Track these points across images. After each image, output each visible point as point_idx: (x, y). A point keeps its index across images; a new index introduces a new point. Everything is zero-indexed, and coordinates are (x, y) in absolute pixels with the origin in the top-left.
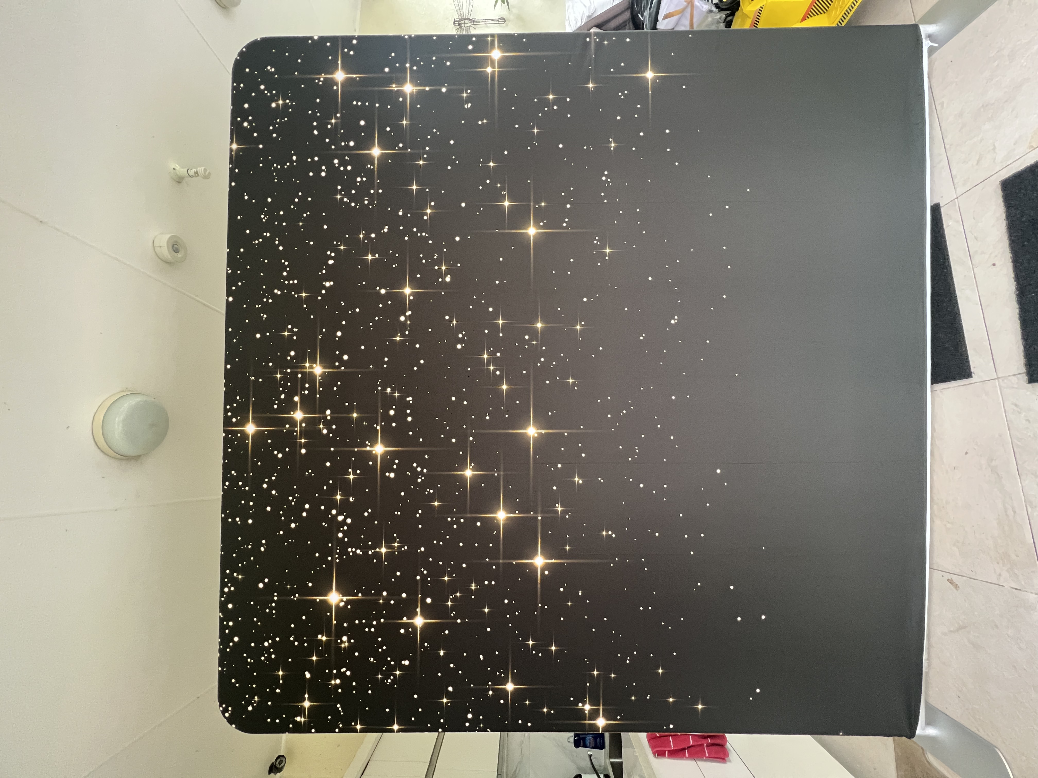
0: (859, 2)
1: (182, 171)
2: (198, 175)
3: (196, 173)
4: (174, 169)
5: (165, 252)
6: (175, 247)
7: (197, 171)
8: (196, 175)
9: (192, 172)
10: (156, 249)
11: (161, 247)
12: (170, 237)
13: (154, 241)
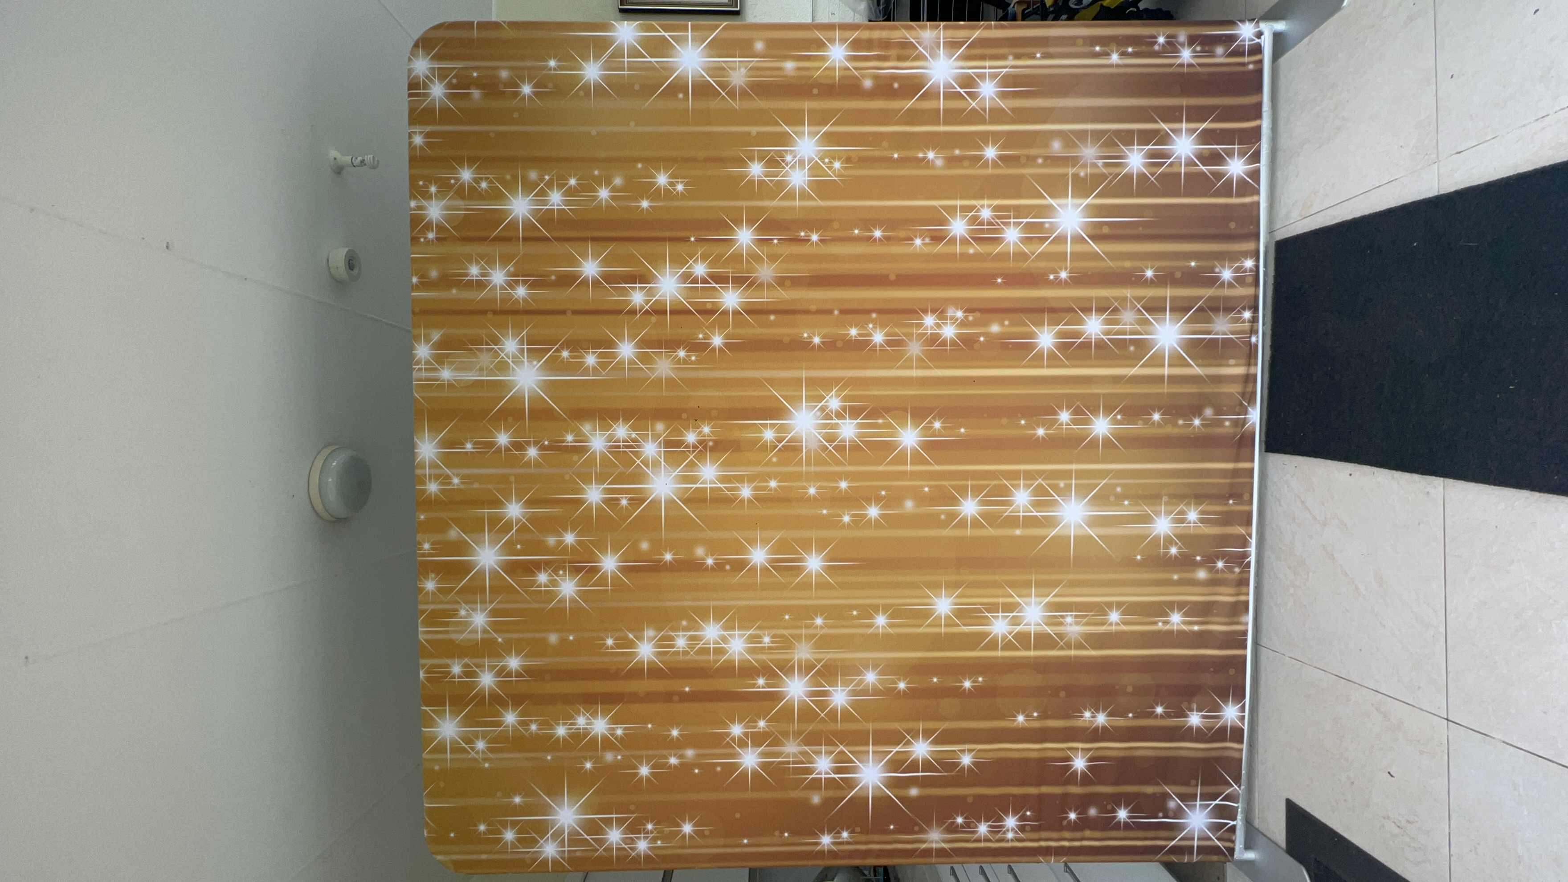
1: (345, 160)
2: (366, 165)
3: (363, 161)
4: (334, 159)
5: (341, 271)
6: (351, 263)
8: (363, 164)
9: (357, 162)
10: (332, 270)
11: (337, 268)
12: (347, 252)
13: (328, 260)
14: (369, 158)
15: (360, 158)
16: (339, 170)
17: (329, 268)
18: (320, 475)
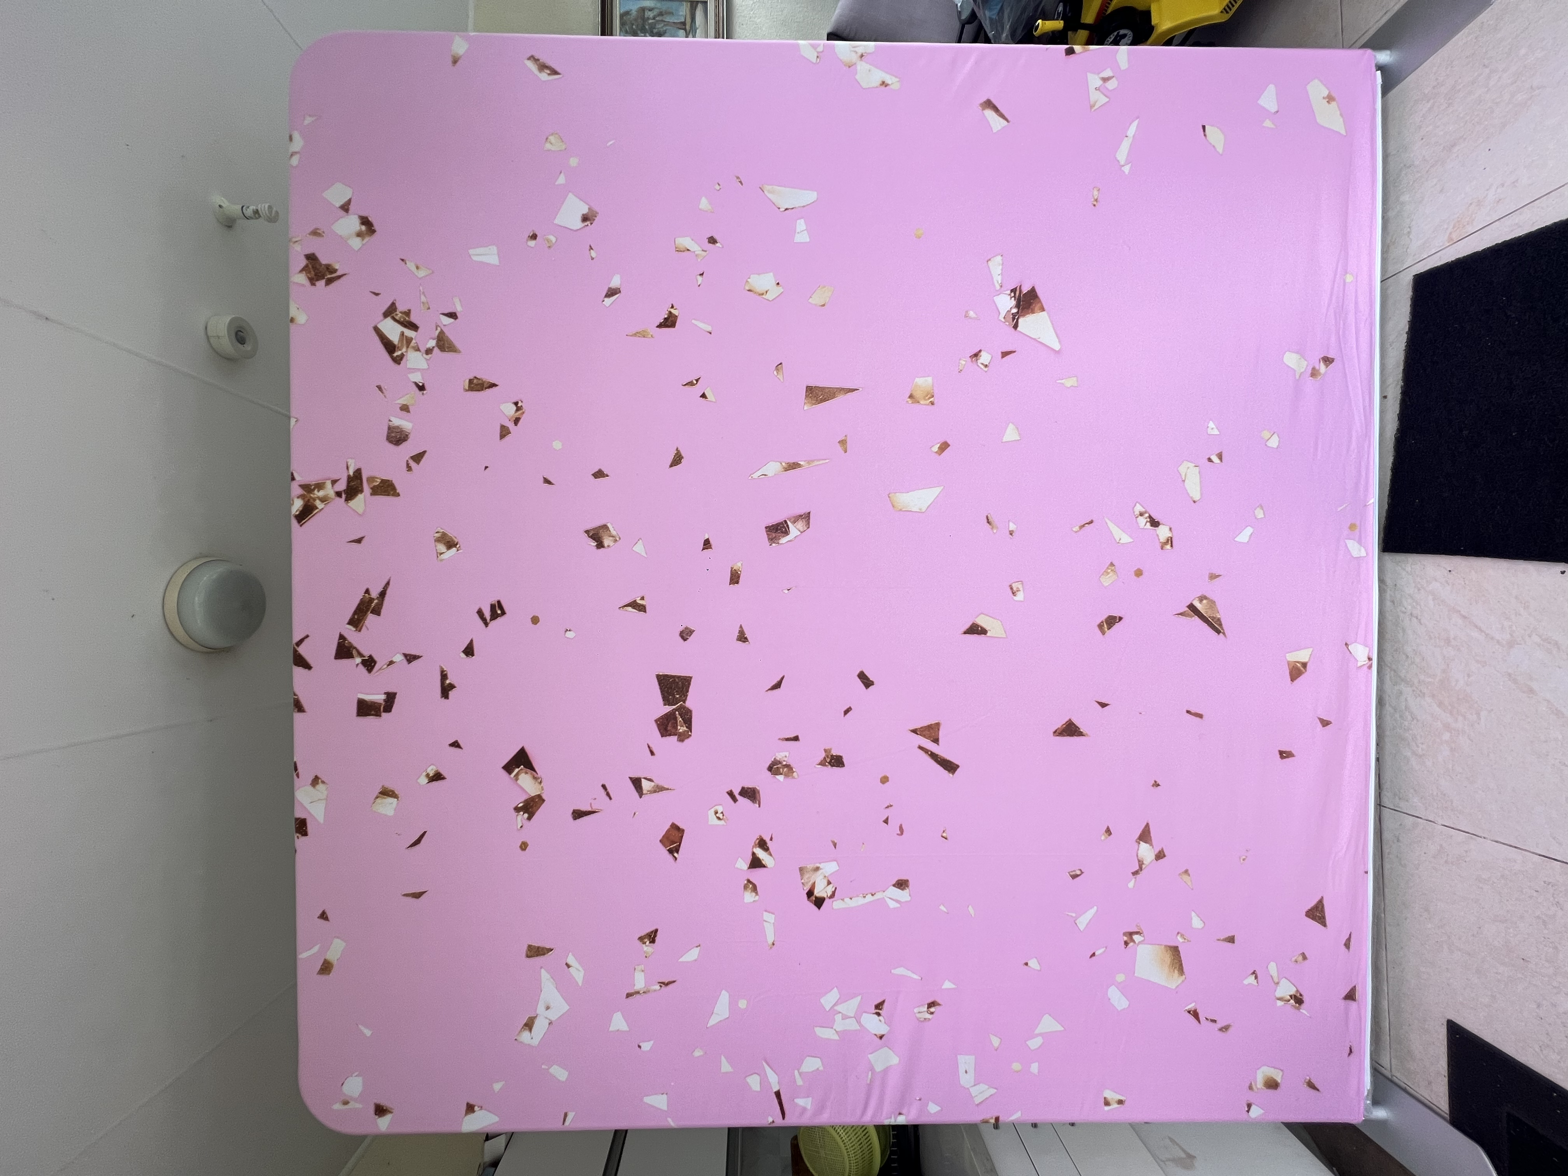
0: (1239, 3)
1: (234, 209)
2: (260, 216)
3: (256, 212)
4: (220, 206)
5: (226, 344)
6: (240, 335)
7: (257, 210)
8: (257, 215)
9: (249, 212)
10: (212, 340)
11: (219, 337)
12: (231, 320)
13: (206, 328)
14: (263, 207)
15: (252, 208)
16: (229, 223)
17: (208, 337)
18: (179, 592)
